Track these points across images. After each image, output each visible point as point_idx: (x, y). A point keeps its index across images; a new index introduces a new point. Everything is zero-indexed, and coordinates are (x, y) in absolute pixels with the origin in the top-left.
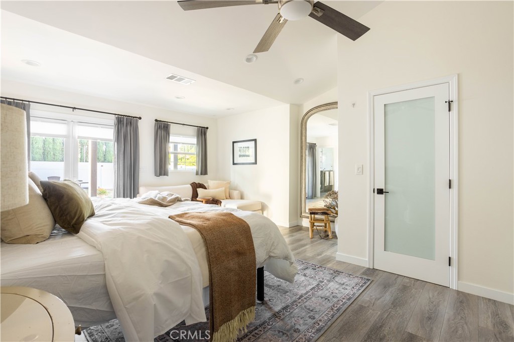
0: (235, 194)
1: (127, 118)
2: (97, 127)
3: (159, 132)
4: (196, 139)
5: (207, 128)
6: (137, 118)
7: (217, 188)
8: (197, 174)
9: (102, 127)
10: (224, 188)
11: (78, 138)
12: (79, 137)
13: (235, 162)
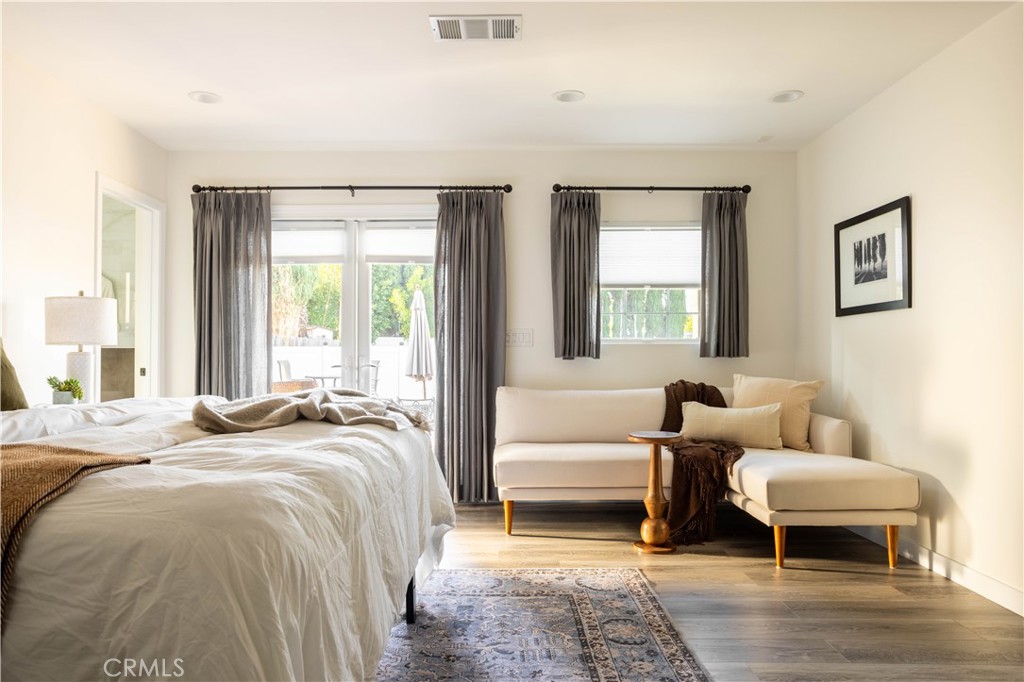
0: (829, 429)
1: (467, 193)
2: (408, 228)
3: (565, 220)
4: (699, 234)
5: (747, 189)
6: (500, 188)
7: (758, 403)
8: (704, 352)
9: (419, 228)
10: (779, 405)
11: (367, 261)
12: (370, 258)
13: (844, 306)
